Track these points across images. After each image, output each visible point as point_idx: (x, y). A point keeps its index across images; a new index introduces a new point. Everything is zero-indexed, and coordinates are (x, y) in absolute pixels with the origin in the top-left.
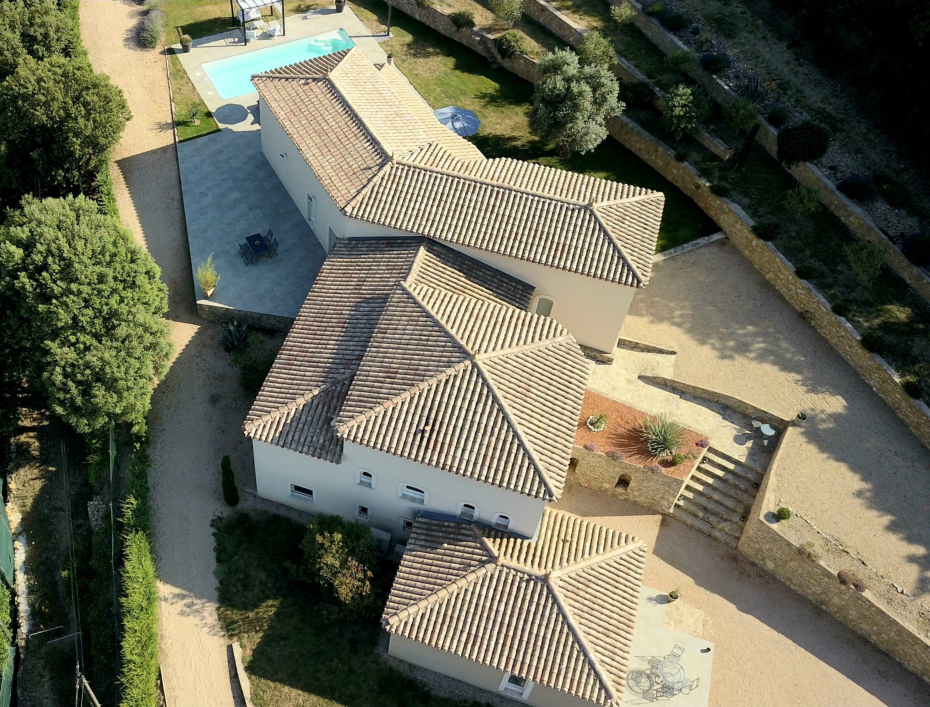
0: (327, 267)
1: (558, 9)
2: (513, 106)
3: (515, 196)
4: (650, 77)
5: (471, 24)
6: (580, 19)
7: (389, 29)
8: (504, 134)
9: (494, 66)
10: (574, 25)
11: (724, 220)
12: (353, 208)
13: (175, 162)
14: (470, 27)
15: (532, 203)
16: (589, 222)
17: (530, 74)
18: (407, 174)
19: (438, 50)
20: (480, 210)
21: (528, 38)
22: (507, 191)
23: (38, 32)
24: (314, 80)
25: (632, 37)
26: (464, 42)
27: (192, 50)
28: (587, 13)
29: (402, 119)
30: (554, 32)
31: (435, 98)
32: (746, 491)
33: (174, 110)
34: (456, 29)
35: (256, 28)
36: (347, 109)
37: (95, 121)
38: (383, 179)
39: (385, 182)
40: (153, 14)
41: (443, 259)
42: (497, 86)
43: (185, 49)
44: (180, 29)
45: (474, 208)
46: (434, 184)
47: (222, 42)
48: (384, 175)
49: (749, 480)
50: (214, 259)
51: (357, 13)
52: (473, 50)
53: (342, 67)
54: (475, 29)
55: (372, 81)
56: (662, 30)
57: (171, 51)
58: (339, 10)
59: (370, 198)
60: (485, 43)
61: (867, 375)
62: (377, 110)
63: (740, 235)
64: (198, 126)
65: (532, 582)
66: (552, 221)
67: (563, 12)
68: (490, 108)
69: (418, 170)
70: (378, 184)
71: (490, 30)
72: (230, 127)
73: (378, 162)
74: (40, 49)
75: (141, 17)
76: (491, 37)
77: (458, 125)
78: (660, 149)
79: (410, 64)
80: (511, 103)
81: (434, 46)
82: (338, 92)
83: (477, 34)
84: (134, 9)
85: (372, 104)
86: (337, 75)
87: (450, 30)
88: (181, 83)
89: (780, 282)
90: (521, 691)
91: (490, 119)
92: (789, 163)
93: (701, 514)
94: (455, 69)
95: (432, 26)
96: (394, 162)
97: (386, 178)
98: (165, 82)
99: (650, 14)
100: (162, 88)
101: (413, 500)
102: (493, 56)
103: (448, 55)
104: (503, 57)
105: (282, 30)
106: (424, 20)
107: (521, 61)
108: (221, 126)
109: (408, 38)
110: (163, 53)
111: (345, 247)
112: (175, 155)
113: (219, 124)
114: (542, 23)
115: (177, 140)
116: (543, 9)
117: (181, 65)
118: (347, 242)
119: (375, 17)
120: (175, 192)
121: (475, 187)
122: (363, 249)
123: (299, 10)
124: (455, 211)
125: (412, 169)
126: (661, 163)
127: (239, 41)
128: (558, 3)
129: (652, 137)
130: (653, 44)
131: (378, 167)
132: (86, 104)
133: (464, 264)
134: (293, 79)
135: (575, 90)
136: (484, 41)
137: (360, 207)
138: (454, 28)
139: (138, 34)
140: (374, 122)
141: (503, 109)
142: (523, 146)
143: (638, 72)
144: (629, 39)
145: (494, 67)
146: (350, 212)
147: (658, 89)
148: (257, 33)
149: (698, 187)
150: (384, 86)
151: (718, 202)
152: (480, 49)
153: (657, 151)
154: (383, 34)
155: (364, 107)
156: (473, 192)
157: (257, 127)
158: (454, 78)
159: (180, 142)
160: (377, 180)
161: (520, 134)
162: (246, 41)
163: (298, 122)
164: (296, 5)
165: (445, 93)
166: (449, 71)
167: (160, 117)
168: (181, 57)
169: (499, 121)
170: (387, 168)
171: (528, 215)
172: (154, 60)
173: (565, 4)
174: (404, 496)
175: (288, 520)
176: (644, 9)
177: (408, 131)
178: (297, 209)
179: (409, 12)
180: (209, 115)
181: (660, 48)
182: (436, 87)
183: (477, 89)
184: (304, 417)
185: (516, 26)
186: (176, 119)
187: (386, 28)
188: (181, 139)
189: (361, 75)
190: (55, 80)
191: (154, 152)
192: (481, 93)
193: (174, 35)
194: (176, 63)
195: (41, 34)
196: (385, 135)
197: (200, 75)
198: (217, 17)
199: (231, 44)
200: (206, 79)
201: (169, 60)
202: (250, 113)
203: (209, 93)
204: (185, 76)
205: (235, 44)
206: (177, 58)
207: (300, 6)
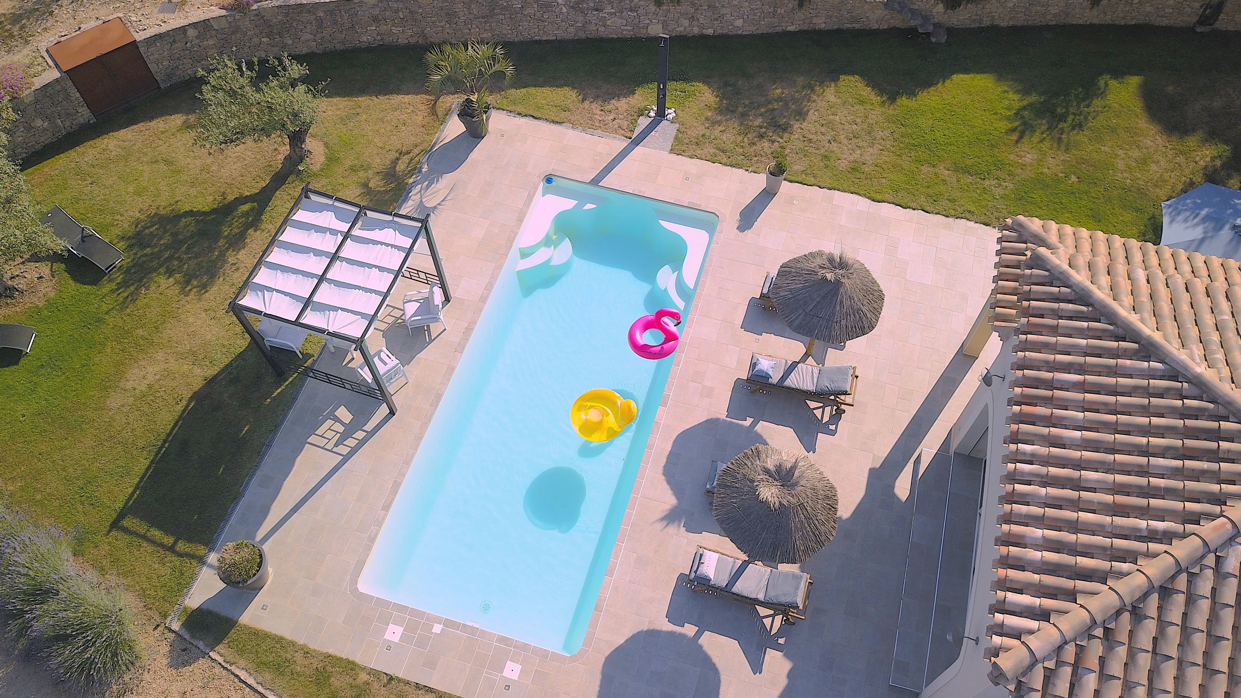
9: (941, 38)
51: (521, 110)
57: (208, 628)
58: (479, 132)
102: (925, 17)
106: (681, 28)
109: (704, 94)
110: (187, 656)
127: (361, 415)
162: (378, 398)
165: (965, 169)
168: (263, 616)
182: (927, 169)
194: (277, 655)
197: (399, 630)
198: (197, 384)
199: (351, 442)
200: (437, 628)
201: (242, 663)
202: (699, 634)
203: (507, 673)
204: (363, 677)
205: (360, 435)
206: (257, 635)
207: (366, 185)
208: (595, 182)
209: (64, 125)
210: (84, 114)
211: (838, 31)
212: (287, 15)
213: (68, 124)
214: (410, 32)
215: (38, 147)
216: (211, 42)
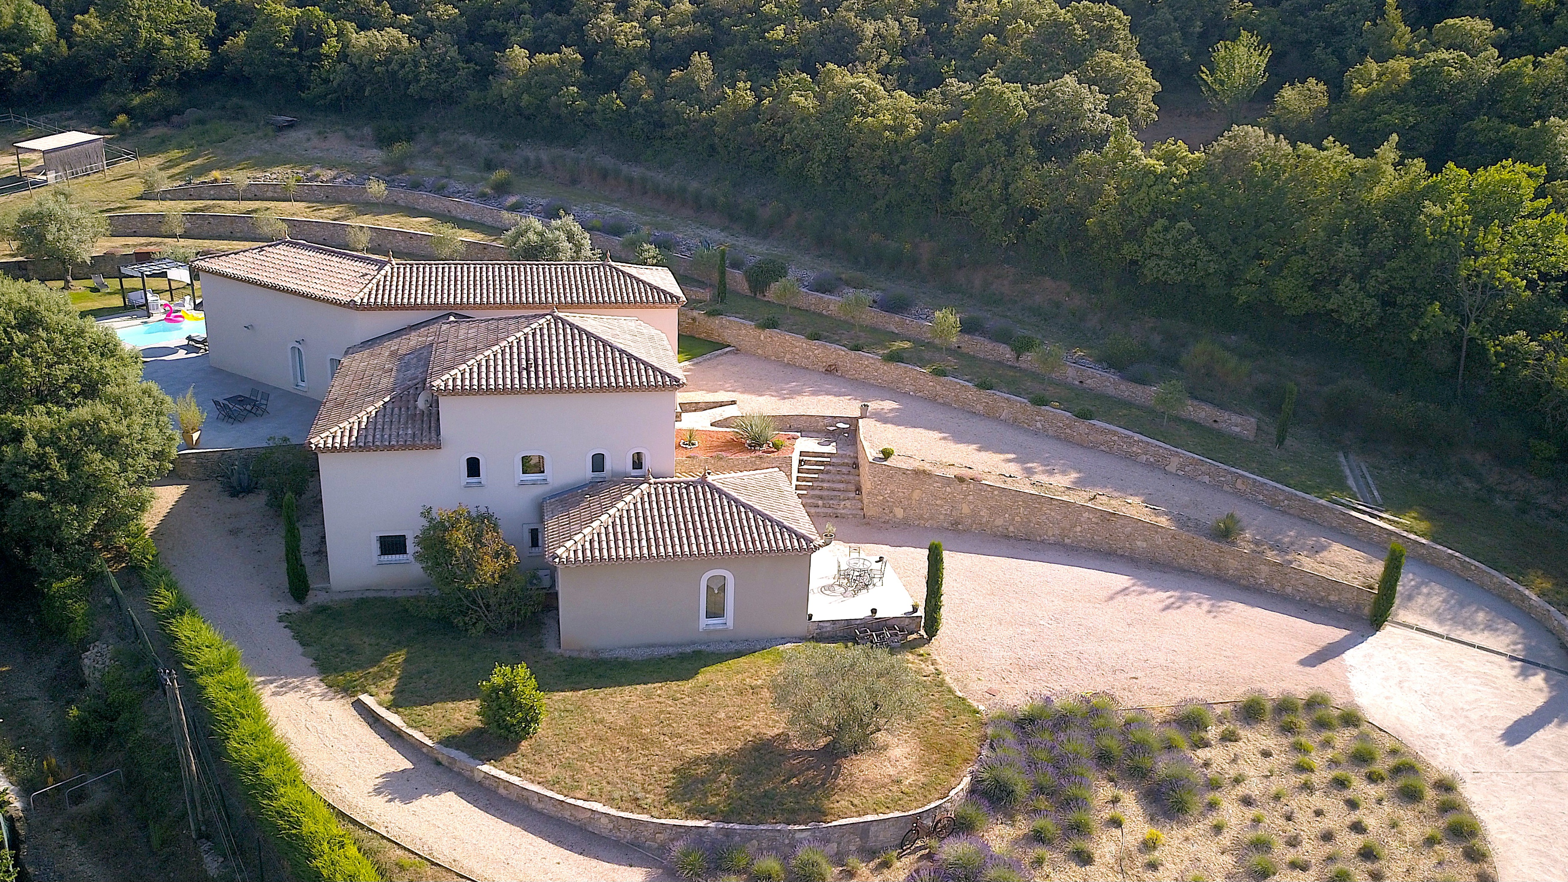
0: (347, 360)
3: (531, 268)
11: (728, 335)
12: (362, 299)
15: (550, 269)
16: (611, 272)
18: (411, 270)
22: (522, 266)
32: (849, 473)
38: (385, 276)
39: (389, 278)
46: (443, 272)
49: (847, 465)
50: (195, 394)
59: (377, 290)
61: (900, 385)
63: (747, 339)
65: (691, 487)
66: (575, 277)
69: (421, 266)
70: (382, 280)
72: (159, 358)
82: (304, 245)
89: (797, 357)
90: (724, 621)
92: (763, 292)
93: (820, 503)
96: (394, 264)
97: (389, 275)
101: (534, 483)
111: (361, 348)
118: (361, 345)
121: (487, 268)
124: (475, 285)
125: (415, 266)
127: (140, 317)
131: (376, 271)
137: (369, 297)
146: (359, 302)
149: (694, 319)
151: (717, 322)
156: (487, 271)
160: (379, 278)
163: (264, 272)
170: (387, 269)
171: (551, 277)
174: (522, 483)
175: (383, 599)
178: (275, 388)
184: (380, 420)
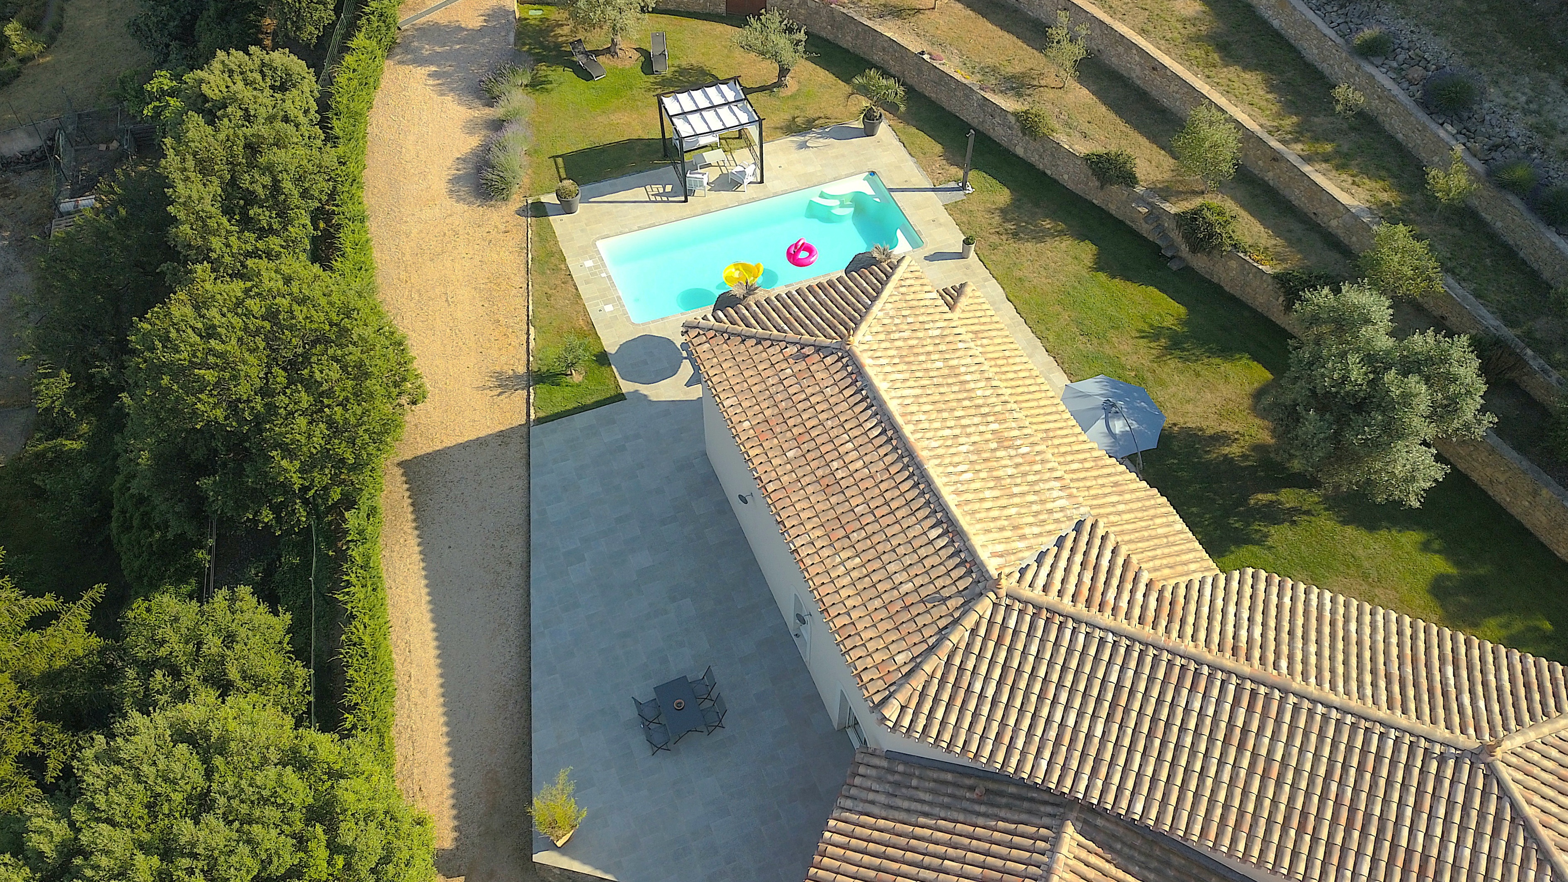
0: (837, 838)
1: (1308, 160)
2: (1218, 360)
3: (1296, 708)
4: (1511, 323)
5: (1130, 179)
6: (1354, 183)
7: (966, 174)
8: (1204, 425)
9: (1174, 266)
10: (1344, 198)
12: (903, 708)
13: (522, 471)
14: (1128, 185)
15: (1338, 730)
16: (1485, 794)
17: (1248, 289)
18: (1032, 627)
19: (1062, 226)
20: (1211, 739)
21: (1243, 213)
22: (1277, 694)
23: (259, 183)
24: (819, 349)
25: (1462, 229)
26: (1112, 209)
27: (581, 208)
28: (1365, 171)
29: (1013, 452)
30: (1296, 203)
31: (1058, 336)
33: (532, 343)
34: (1097, 184)
35: (709, 165)
36: (890, 433)
37: (331, 423)
38: (974, 632)
39: (978, 641)
40: (509, 133)
41: (1118, 853)
42: (1182, 310)
43: (566, 208)
44: (560, 160)
45: (1197, 733)
46: (1097, 658)
47: (639, 193)
48: (978, 624)
51: (903, 138)
52: (1131, 228)
53: (881, 315)
54: (1138, 189)
55: (943, 347)
56: (1530, 220)
57: (539, 210)
58: (869, 131)
59: (943, 681)
60: (1158, 218)
62: (957, 431)
64: (578, 385)
66: (1389, 783)
67: (1317, 166)
68: (1173, 363)
69: (1057, 619)
70: (963, 646)
71: (1166, 192)
72: (644, 389)
73: (962, 584)
74: (263, 216)
75: (489, 133)
76: (1172, 208)
77: (1119, 426)
78: (1545, 492)
79: (1007, 254)
80: (1212, 353)
81: (1053, 216)
82: (868, 385)
83: (1141, 200)
84: (477, 114)
85: (945, 415)
86: (869, 337)
87: (1086, 185)
88: (553, 281)
91: (1173, 389)
94: (1097, 270)
95: (1049, 172)
96: (1003, 593)
97: (982, 632)
98: (519, 280)
99: (1504, 186)
100: (514, 291)
102: (1172, 245)
103: (1082, 237)
104: (1194, 250)
105: (758, 172)
106: (1034, 159)
107: (1233, 264)
108: (626, 387)
109: (1003, 196)
110: (522, 212)
111: (879, 780)
112: (525, 452)
113: (621, 381)
114: (1271, 183)
115: (532, 417)
116: (1276, 158)
117: (556, 243)
118: (885, 764)
119: (938, 148)
120: (515, 544)
121: (1197, 674)
122: (922, 795)
123: (793, 128)
124: (1150, 736)
125: (1044, 614)
126: (1544, 519)
127: (674, 193)
128: (1306, 147)
129: (1526, 464)
130: (1505, 246)
131: (961, 601)
132: (310, 385)
133: (1168, 864)
134: (774, 342)
135: (1395, 392)
136: (1155, 215)
137: (919, 705)
138: (1094, 183)
139: (479, 169)
140: (951, 469)
141: (1198, 367)
142: (1244, 457)
143: (1483, 311)
144: (1456, 231)
145: (1175, 268)
146: (894, 719)
147: (1529, 352)
148: (711, 175)
150: (968, 360)
152: (1145, 229)
153: (1535, 493)
154: (953, 185)
155: (926, 425)
156: (1193, 689)
157: (696, 392)
158: (1097, 291)
159: (539, 421)
160: (960, 635)
161: (1236, 428)
162: (686, 193)
163: (778, 452)
164: (788, 117)
165: (1079, 324)
166: (1084, 273)
167: (503, 359)
168: (558, 222)
169: (1191, 394)
170: (984, 607)
171: (1331, 761)
172: (502, 228)
173: (1320, 150)
176: (1490, 174)
177: (1025, 488)
178: (772, 601)
179: (1004, 141)
180: (603, 358)
181: (1521, 254)
182: (1059, 308)
183: (1143, 317)
185: (1221, 187)
186: (534, 367)
187: (961, 173)
188: (541, 414)
189: (920, 334)
190: (246, 329)
191: (481, 443)
192: (1151, 326)
193: (549, 173)
194: (547, 237)
195: (264, 187)
196: (977, 506)
197: (592, 264)
198: (634, 136)
199: (659, 198)
200: (604, 275)
201: (534, 228)
202: (686, 358)
203: (606, 307)
204: (563, 266)
205: (665, 199)
206: (550, 224)
207: (794, 118)
208: (891, 190)
209: (710, 8)
210: (722, 9)
211: (1121, 222)
212: (844, 19)
213: (712, 8)
214: (897, 68)
215: (692, 10)
216: (803, 11)
